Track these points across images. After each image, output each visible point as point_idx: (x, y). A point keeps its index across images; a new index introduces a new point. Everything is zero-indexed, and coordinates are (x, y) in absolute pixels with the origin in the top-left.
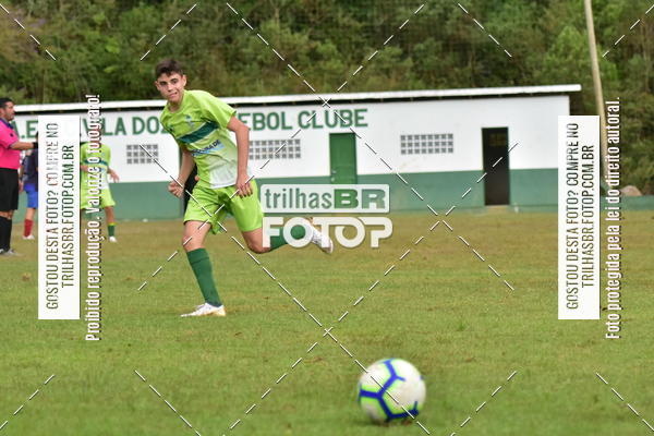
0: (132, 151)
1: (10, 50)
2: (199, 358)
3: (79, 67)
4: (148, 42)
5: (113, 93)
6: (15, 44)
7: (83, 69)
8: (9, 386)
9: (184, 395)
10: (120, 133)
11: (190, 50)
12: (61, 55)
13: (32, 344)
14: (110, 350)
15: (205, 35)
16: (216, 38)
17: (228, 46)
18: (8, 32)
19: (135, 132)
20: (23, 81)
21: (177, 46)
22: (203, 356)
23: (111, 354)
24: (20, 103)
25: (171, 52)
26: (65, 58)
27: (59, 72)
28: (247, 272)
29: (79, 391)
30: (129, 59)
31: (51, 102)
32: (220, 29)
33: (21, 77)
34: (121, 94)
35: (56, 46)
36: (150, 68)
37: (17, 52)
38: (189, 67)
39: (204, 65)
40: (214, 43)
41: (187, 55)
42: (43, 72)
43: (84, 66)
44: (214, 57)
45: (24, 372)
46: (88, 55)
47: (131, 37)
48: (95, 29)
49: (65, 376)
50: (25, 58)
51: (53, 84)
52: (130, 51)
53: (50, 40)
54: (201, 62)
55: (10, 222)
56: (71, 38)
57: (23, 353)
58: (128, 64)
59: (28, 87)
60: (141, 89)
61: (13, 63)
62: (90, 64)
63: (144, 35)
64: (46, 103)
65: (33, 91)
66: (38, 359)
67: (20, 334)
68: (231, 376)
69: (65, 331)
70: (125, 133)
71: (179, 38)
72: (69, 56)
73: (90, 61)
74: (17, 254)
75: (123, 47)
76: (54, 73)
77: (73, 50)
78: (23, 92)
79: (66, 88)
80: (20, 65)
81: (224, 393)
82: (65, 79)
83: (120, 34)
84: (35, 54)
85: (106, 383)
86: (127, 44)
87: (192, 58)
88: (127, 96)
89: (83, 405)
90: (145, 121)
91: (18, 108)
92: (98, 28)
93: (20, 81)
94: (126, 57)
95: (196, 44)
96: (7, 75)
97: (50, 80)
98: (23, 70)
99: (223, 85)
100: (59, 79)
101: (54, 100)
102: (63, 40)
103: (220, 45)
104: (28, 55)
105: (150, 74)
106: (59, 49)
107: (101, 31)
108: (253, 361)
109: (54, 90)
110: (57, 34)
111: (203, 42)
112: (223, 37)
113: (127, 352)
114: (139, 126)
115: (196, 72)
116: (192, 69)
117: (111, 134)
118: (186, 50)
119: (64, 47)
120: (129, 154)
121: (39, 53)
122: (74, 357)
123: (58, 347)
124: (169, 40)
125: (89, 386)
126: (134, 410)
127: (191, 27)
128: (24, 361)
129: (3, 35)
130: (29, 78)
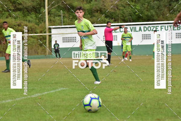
0: (144, 36)
1: (110, 8)
2: (164, 93)
3: (129, 13)
4: (148, 6)
5: (138, 20)
7: (130, 13)
8: (111, 101)
9: (160, 103)
10: (140, 31)
11: (159, 8)
12: (123, 10)
13: (118, 89)
14: (139, 91)
15: (163, 4)
16: (167, 4)
17: (170, 7)
18: (109, 3)
19: (144, 31)
20: (113, 17)
21: (156, 7)
22: (165, 93)
23: (139, 92)
24: (113, 23)
25: (154, 9)
26: (125, 10)
27: (123, 14)
28: (176, 69)
29: (131, 102)
30: (142, 11)
31: (121, 23)
32: (168, 2)
33: (113, 16)
34: (140, 20)
35: (122, 7)
36: (148, 13)
37: (112, 9)
38: (159, 12)
39: (163, 12)
40: (166, 6)
41: (158, 9)
42: (119, 14)
43: (130, 12)
44: (166, 10)
45: (115, 97)
46: (131, 9)
47: (143, 4)
48: (133, 2)
49: (127, 98)
50: (114, 10)
51: (122, 18)
52: (143, 8)
53: (121, 5)
54: (162, 11)
55: (110, 56)
56: (126, 5)
57: (115, 92)
58: (142, 12)
59: (115, 18)
60: (146, 19)
61: (111, 12)
62: (132, 12)
63: (146, 4)
64: (120, 23)
65: (116, 19)
66: (119, 94)
67: (114, 87)
68: (173, 98)
69: (126, 86)
70: (141, 31)
71: (156, 4)
72: (126, 10)
73: (132, 11)
74: (112, 65)
75: (141, 7)
76: (122, 14)
77: (127, 8)
78: (113, 20)
79: (125, 19)
80: (112, 12)
81: (171, 103)
82: (125, 16)
83: (140, 4)
84: (117, 9)
85: (138, 100)
86: (142, 6)
87: (160, 10)
88: (142, 21)
89: (132, 106)
90: (147, 28)
91: (112, 24)
92: (134, 2)
93: (112, 17)
94: (142, 10)
95: (161, 6)
96: (109, 15)
97: (121, 16)
98: (113, 14)
99: (169, 18)
100: (123, 16)
101: (122, 22)
102: (124, 5)
103: (167, 6)
104: (115, 10)
105: (148, 15)
106: (123, 8)
107: (135, 3)
108: (179, 94)
109: (122, 19)
110: (122, 4)
111: (163, 6)
112: (168, 4)
113: (144, 92)
114: (145, 29)
115: (161, 14)
116: (160, 13)
117: (138, 31)
118: (158, 8)
119: (124, 7)
120: (143, 37)
121: (118, 9)
122: (129, 93)
123: (125, 90)
124: (154, 5)
125: (134, 101)
126: (146, 107)
127: (159, 2)
128: (115, 94)
129: (108, 4)
130: (115, 16)
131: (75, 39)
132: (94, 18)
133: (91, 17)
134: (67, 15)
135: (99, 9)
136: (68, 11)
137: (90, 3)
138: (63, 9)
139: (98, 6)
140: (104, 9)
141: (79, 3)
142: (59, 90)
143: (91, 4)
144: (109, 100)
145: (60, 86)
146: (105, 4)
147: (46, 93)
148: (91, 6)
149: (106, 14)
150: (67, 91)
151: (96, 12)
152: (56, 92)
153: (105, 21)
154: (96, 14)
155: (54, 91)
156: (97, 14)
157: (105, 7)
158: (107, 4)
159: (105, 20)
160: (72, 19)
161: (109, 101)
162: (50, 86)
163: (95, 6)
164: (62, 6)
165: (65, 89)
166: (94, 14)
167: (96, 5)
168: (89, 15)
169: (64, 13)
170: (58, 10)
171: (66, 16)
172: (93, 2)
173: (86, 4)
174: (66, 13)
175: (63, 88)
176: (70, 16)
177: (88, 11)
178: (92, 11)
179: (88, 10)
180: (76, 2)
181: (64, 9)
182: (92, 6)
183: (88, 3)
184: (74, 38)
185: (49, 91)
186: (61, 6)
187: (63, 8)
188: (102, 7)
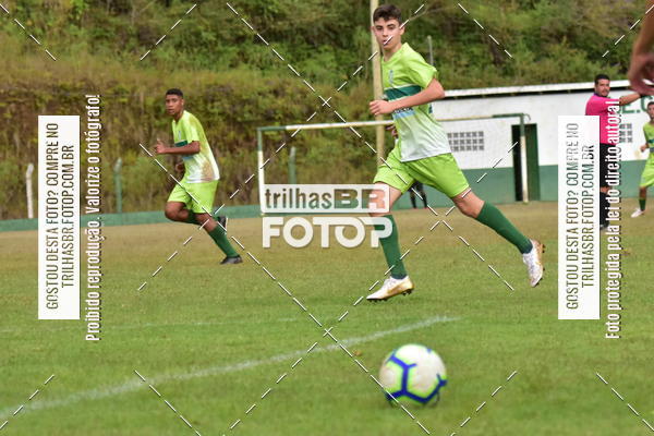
1: (603, 25)
6: (608, 20)
8: (618, 360)
13: (639, 319)
18: (601, 8)
20: (617, 56)
24: (615, 79)
33: (615, 53)
37: (611, 28)
45: (632, 346)
50: (618, 33)
59: (622, 62)
61: (607, 38)
66: (645, 334)
78: (617, 67)
91: (614, 84)
93: (615, 56)
104: (622, 31)
128: (631, 336)
129: (596, 11)
130: (624, 53)
131: (478, 138)
132: (548, 62)
133: (535, 60)
134: (449, 53)
135: (565, 30)
136: (452, 38)
137: (532, 7)
138: (434, 32)
139: (563, 16)
140: (584, 28)
141: (492, 9)
142: (428, 322)
143: (537, 13)
144: (607, 357)
145: (429, 310)
146: (587, 12)
147: (380, 334)
148: (535, 18)
149: (592, 49)
150: (455, 327)
151: (553, 40)
152: (414, 331)
153: (588, 71)
154: (555, 48)
155: (409, 328)
156: (558, 47)
157: (586, 23)
158: (592, 11)
159: (587, 69)
160: (467, 66)
161: (608, 362)
162: (395, 309)
163: (551, 18)
164: (432, 22)
165: (450, 320)
166: (546, 48)
167: (553, 15)
168: (528, 53)
169: (439, 47)
170: (418, 36)
171: (445, 58)
172: (543, 5)
173: (517, 14)
174: (445, 46)
175: (441, 315)
176: (461, 54)
177: (525, 39)
178: (538, 36)
179: (524, 33)
180: (481, 7)
181: (440, 31)
182: (537, 20)
183: (525, 9)
184: (474, 134)
185: (389, 327)
186: (427, 19)
187: (435, 28)
188: (576, 22)
